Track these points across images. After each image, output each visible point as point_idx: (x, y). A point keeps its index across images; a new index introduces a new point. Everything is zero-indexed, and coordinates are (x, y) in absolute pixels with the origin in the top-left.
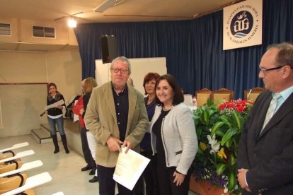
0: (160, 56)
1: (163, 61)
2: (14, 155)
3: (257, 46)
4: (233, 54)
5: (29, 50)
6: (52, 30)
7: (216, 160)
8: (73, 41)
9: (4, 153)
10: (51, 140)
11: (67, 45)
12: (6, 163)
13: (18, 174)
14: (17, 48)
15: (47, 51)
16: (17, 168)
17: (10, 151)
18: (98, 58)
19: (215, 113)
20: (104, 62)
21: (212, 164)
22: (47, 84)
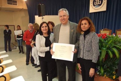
3: (104, 11)
4: (93, 14)
5: (6, 11)
6: (16, 2)
8: (25, 7)
11: (23, 9)
13: (1, 66)
15: (13, 11)
16: (1, 63)
18: (36, 15)
20: (39, 16)
22: (14, 26)
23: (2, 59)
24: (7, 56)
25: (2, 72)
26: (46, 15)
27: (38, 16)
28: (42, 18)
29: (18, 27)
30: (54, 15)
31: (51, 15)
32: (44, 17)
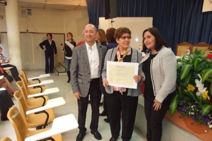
0: (148, 16)
1: (150, 20)
2: (40, 82)
4: (210, 15)
5: (53, 9)
7: (201, 101)
8: (83, 3)
9: (34, 80)
10: (66, 74)
11: (79, 5)
12: (35, 87)
13: (42, 96)
14: (44, 7)
15: (64, 10)
16: (41, 92)
17: (37, 79)
18: (101, 16)
19: (203, 61)
20: (106, 19)
21: (197, 104)
22: (64, 34)
23: (44, 85)
24: (51, 81)
25: (43, 105)
26: (119, 16)
27: (104, 18)
28: (112, 22)
29: (69, 35)
30: (133, 16)
31: (127, 16)
32: (114, 19)
